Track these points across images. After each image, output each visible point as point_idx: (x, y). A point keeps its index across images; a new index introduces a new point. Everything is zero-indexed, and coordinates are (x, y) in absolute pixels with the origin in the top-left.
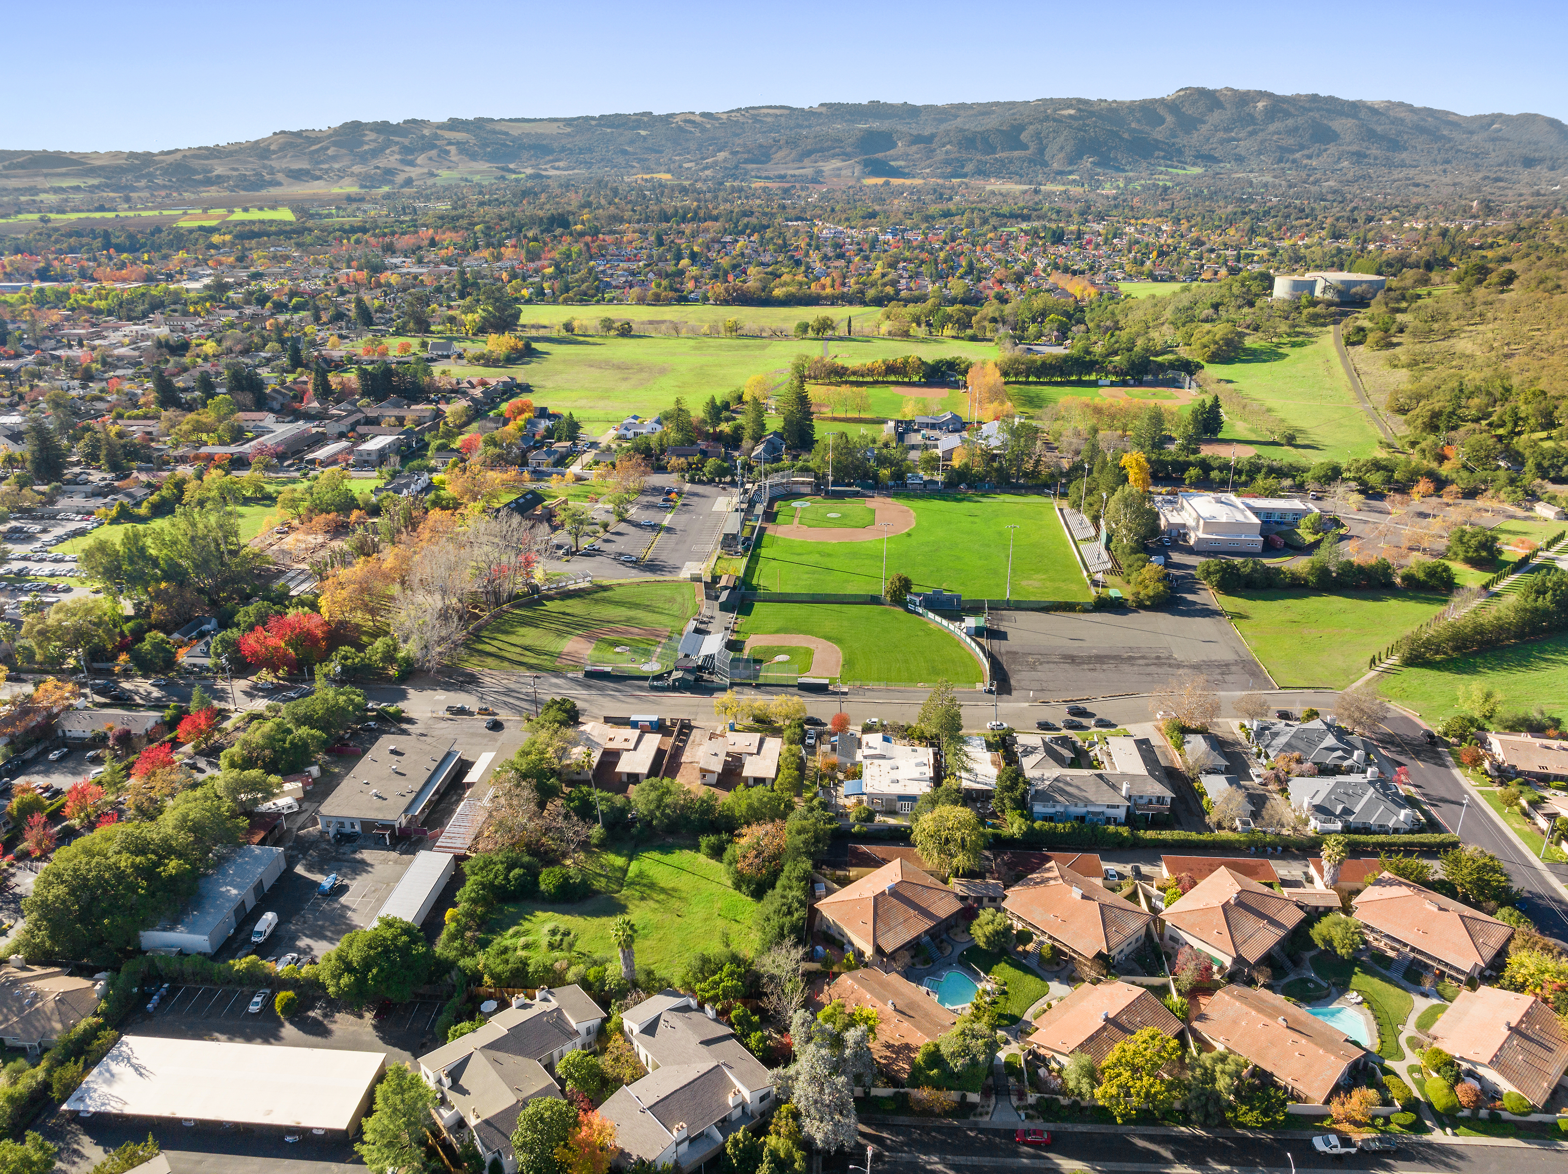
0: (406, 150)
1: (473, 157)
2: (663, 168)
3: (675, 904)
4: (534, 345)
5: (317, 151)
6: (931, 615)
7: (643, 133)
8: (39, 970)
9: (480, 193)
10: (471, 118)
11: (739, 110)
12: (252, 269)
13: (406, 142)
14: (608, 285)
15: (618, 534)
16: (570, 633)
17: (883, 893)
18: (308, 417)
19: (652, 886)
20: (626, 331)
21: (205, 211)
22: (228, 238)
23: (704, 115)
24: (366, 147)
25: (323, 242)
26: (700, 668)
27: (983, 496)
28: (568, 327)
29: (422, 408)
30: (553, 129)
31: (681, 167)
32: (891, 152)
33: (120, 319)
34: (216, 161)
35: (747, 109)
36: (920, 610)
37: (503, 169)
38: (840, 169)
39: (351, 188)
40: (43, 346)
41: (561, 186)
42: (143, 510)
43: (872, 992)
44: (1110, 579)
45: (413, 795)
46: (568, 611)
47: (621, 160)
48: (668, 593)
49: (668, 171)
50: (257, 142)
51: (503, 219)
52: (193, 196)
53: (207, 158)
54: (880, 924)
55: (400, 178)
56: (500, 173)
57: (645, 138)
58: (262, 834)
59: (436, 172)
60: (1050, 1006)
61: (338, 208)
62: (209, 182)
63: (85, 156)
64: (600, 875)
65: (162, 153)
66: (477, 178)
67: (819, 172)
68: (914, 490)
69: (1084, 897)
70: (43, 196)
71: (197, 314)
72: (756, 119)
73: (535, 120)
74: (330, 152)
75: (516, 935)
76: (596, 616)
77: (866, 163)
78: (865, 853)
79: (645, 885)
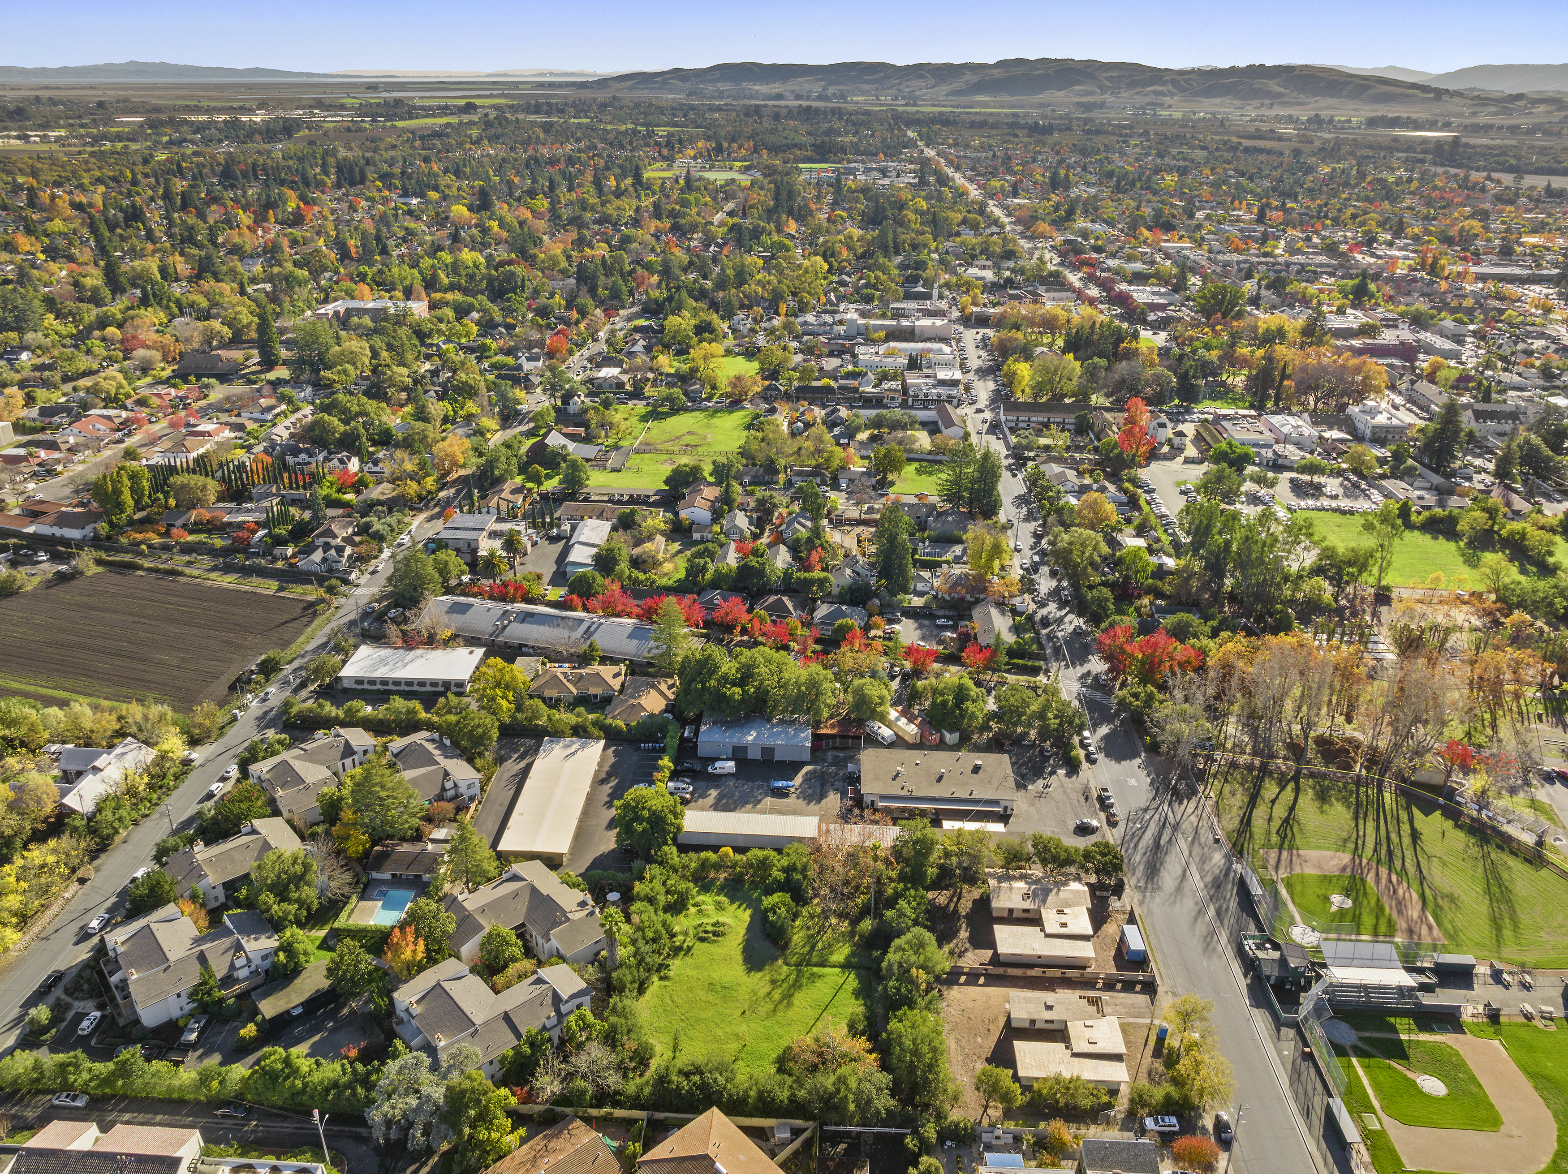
16: (1358, 848)
17: (709, 1164)
19: (797, 985)
42: (1418, 518)
45: (904, 793)
46: (1428, 836)
64: (813, 948)
75: (720, 904)
76: (1433, 864)
79: (796, 981)
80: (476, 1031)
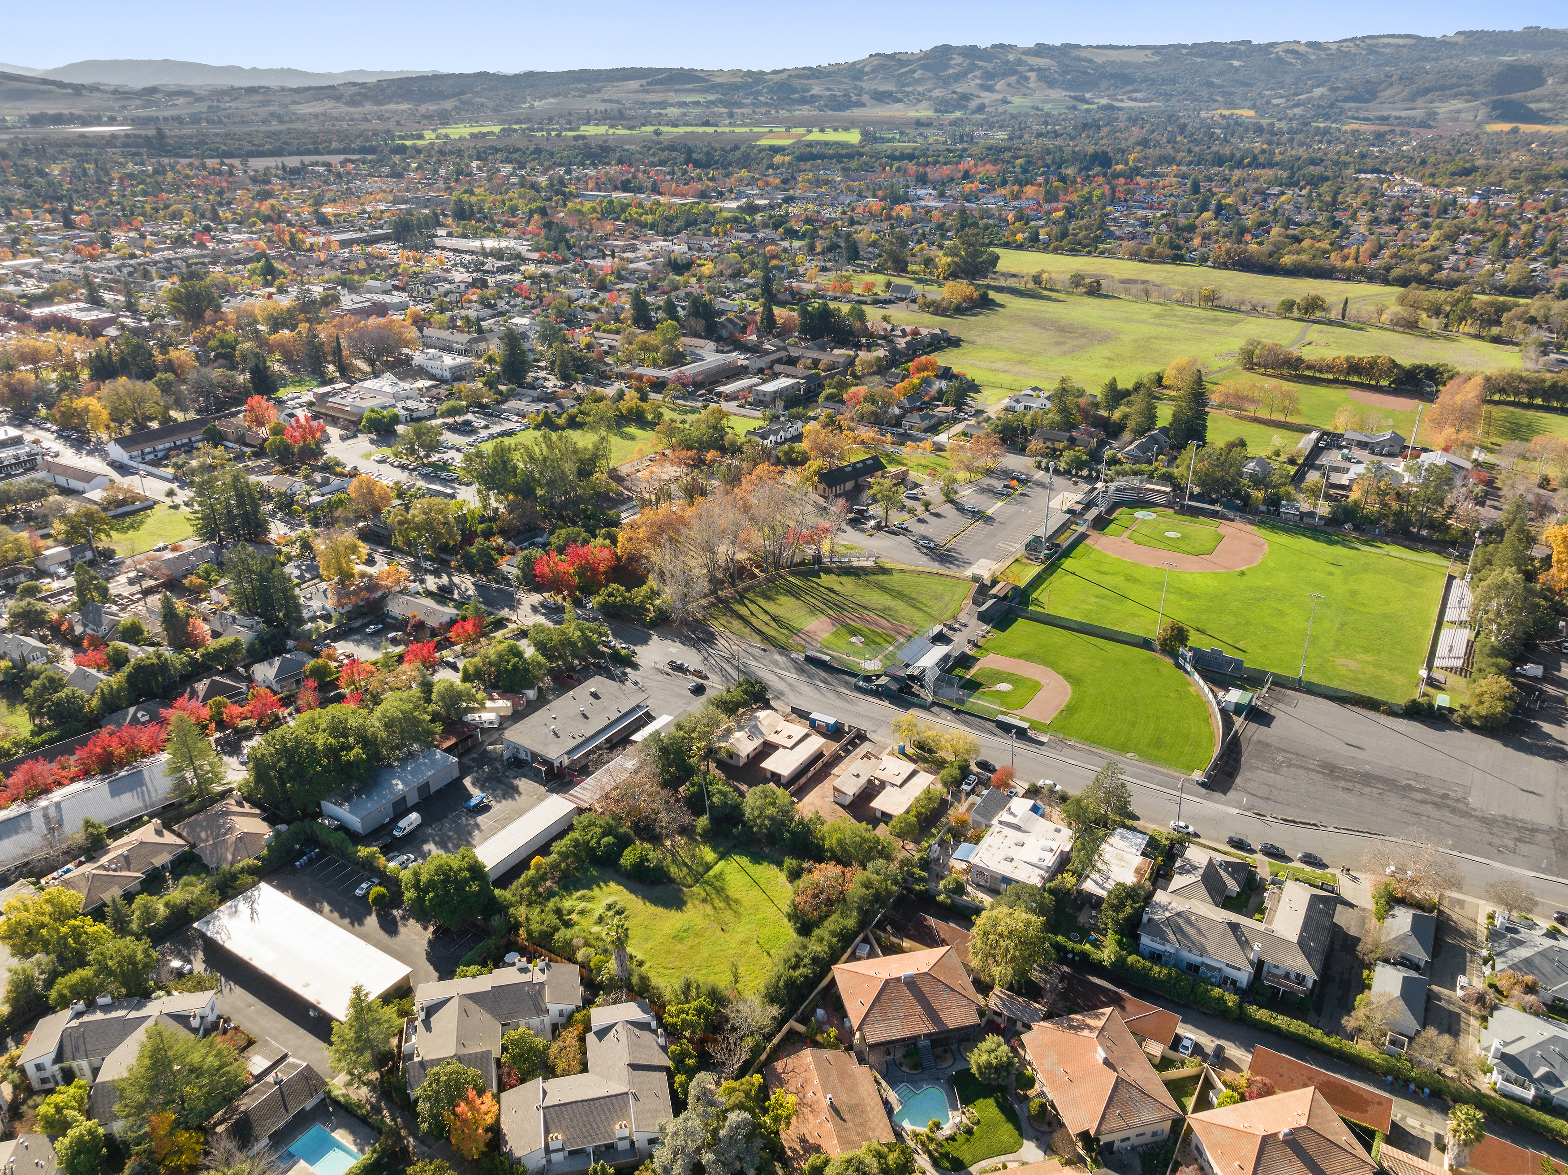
0: (989, 75)
1: (1052, 84)
2: (1249, 104)
3: (728, 915)
4: (992, 294)
5: (905, 74)
6: (1197, 676)
7: (1236, 63)
8: (247, 808)
9: (1046, 123)
10: (1058, 44)
11: (1355, 38)
12: (791, 192)
13: (989, 66)
14: (1111, 235)
15: (937, 515)
16: (822, 612)
17: (898, 979)
18: (743, 348)
19: (720, 891)
20: (1095, 290)
21: (788, 129)
22: (787, 159)
23: (1310, 44)
24: (951, 71)
25: (868, 168)
26: (912, 678)
27: (1366, 543)
28: (1037, 279)
29: (841, 353)
30: (1140, 57)
31: (1268, 103)
32: (1536, 92)
33: (657, 234)
34: (815, 81)
35: (1363, 39)
36: (1189, 667)
37: (1076, 98)
38: (1459, 111)
39: (924, 112)
40: (585, 254)
41: (1129, 119)
42: (561, 421)
43: (822, 1079)
44: (1454, 680)
45: (581, 740)
46: (837, 588)
47: (1204, 93)
48: (940, 589)
49: (1253, 107)
50: (854, 63)
51: (1049, 153)
52: (787, 114)
53: (808, 78)
54: (876, 1011)
55: (973, 104)
56: (1072, 103)
57: (1237, 69)
58: (453, 741)
59: (1009, 98)
60: (1005, 1167)
61: (901, 133)
62: (803, 101)
63: (711, 73)
64: (686, 865)
65: (775, 72)
66: (1048, 107)
67: (1432, 115)
68: (1286, 521)
69: (1106, 1062)
70: (670, 110)
71: (717, 234)
72: (1371, 50)
73: (1123, 47)
74: (916, 75)
75: (582, 898)
76: (858, 599)
77: (1495, 105)
78: (929, 928)
79: (715, 888)
80: (634, 1095)
